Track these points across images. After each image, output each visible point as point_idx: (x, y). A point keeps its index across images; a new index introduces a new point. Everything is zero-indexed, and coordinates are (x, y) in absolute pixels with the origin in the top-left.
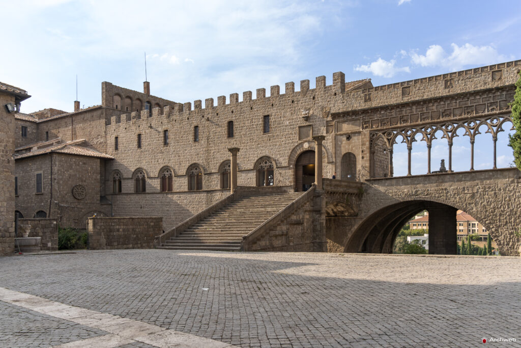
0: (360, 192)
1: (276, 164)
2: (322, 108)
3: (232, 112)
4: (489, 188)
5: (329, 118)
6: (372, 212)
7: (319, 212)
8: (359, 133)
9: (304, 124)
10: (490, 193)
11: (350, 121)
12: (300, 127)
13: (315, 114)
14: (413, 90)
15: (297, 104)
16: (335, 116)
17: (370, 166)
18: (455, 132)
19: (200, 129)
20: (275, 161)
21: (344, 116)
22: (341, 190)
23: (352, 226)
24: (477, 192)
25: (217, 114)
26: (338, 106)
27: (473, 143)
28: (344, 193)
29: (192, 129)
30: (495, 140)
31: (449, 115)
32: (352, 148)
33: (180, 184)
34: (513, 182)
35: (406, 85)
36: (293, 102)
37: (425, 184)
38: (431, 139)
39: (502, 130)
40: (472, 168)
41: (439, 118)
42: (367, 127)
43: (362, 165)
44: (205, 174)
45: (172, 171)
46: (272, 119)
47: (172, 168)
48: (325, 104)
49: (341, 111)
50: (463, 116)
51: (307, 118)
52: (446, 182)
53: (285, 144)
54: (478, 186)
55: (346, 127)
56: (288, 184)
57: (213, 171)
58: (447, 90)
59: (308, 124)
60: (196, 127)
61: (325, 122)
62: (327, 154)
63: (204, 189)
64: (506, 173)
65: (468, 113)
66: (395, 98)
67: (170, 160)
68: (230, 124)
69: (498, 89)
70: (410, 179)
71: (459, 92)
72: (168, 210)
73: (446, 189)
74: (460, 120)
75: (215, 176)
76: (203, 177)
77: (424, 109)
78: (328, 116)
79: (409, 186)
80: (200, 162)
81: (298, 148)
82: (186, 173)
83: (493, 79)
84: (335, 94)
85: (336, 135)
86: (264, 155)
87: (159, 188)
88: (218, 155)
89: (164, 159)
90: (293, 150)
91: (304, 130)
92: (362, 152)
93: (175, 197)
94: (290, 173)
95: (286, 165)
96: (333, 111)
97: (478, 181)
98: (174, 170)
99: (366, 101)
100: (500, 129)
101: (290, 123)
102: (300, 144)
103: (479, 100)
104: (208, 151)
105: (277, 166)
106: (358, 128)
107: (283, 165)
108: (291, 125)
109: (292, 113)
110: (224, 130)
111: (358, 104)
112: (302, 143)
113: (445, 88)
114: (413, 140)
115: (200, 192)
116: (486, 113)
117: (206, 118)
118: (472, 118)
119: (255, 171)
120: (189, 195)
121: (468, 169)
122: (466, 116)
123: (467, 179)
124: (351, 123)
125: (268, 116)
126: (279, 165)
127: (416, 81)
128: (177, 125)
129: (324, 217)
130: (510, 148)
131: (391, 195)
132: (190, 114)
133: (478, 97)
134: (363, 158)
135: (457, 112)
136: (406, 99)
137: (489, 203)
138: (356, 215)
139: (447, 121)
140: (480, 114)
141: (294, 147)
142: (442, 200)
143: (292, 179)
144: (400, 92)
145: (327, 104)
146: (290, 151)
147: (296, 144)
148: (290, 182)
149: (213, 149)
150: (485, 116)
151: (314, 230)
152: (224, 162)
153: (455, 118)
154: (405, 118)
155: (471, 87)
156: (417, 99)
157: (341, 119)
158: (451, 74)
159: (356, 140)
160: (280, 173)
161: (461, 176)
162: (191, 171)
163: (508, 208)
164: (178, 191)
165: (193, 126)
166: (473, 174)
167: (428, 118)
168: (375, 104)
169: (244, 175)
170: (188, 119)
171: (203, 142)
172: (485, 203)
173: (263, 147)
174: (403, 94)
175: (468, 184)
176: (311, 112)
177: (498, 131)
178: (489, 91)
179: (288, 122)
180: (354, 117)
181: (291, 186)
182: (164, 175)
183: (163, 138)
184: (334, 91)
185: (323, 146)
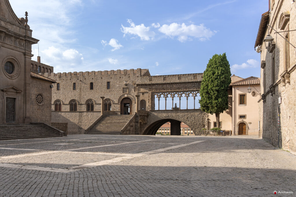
0: (148, 115)
1: (113, 102)
2: (133, 82)
3: (92, 79)
4: (193, 115)
5: (136, 86)
6: (152, 123)
7: (137, 122)
8: (147, 92)
9: (125, 87)
10: (193, 117)
11: (144, 87)
12: (123, 88)
13: (130, 83)
14: (167, 79)
15: (122, 79)
16: (138, 85)
17: (151, 105)
18: (182, 95)
19: (77, 84)
21: (141, 86)
22: (143, 114)
23: (144, 128)
24: (189, 117)
25: (85, 79)
26: (139, 81)
27: (187, 100)
28: (143, 116)
29: (72, 84)
30: (195, 99)
31: (180, 89)
32: (144, 98)
33: (66, 108)
34: (200, 114)
35: (165, 77)
36: (120, 78)
37: (171, 113)
38: (174, 97)
39: (197, 96)
40: (187, 108)
41: (176, 90)
42: (150, 91)
43: (148, 105)
44: (79, 104)
45: (61, 102)
46: (111, 84)
47: (61, 101)
48: (133, 80)
49: (140, 83)
50: (184, 90)
51: (126, 85)
52: (179, 113)
53: (117, 94)
54: (189, 115)
55: (142, 90)
56: (118, 110)
57: (83, 103)
58: (179, 80)
59: (126, 87)
60: (74, 84)
61: (134, 87)
63: (78, 110)
64: (198, 111)
65: (186, 89)
66: (161, 81)
67: (60, 97)
68: (92, 84)
69: (195, 82)
70: (166, 111)
71: (183, 81)
72: (59, 120)
73: (178, 115)
74: (183, 91)
75: (84, 106)
76: (77, 106)
77: (171, 86)
78: (135, 85)
79: (166, 114)
80: (76, 99)
81: (122, 96)
82: (69, 103)
83: (194, 78)
84: (138, 77)
85: (138, 93)
86: (107, 98)
87: (54, 109)
88: (85, 97)
89: (57, 96)
90: (120, 97)
91: (125, 89)
92: (148, 100)
93: (63, 114)
94: (118, 106)
95: (117, 103)
96: (137, 83)
97: (189, 113)
98: (62, 102)
99: (150, 81)
100: (196, 96)
103: (190, 85)
104: (80, 95)
106: (147, 90)
107: (116, 103)
108: (119, 87)
109: (120, 82)
110: (89, 86)
111: (147, 82)
112: (124, 94)
113: (178, 79)
114: (167, 97)
115: (76, 112)
116: (192, 90)
117: (79, 80)
118: (187, 91)
120: (71, 113)
121: (186, 109)
122: (185, 90)
123: (186, 112)
125: (109, 82)
127: (168, 76)
128: (64, 82)
129: (139, 124)
130: (199, 104)
131: (159, 116)
132: (71, 77)
133: (189, 84)
134: (149, 102)
135: (182, 88)
136: (165, 82)
137: (192, 121)
138: (146, 124)
139: (179, 91)
140: (190, 90)
142: (177, 119)
143: (119, 109)
144: (163, 79)
145: (135, 80)
146: (119, 97)
148: (119, 110)
149: (83, 94)
150: (191, 91)
151: (136, 129)
152: (88, 100)
153: (182, 90)
154: (165, 89)
155: (187, 80)
156: (169, 82)
157: (140, 87)
158: (181, 75)
159: (146, 95)
160: (114, 106)
161: (183, 111)
162: (71, 103)
163: (199, 122)
164: (64, 111)
165: (73, 83)
166: (188, 111)
167: (172, 89)
168: (153, 82)
169: (97, 106)
170: (70, 79)
171: (78, 90)
172: (191, 121)
173: (107, 95)
174: (164, 80)
175: (186, 114)
176: (128, 82)
177: (195, 96)
178: (193, 82)
180: (145, 86)
181: (119, 111)
182: (57, 103)
183: (56, 87)
184: (137, 75)
185: (133, 96)
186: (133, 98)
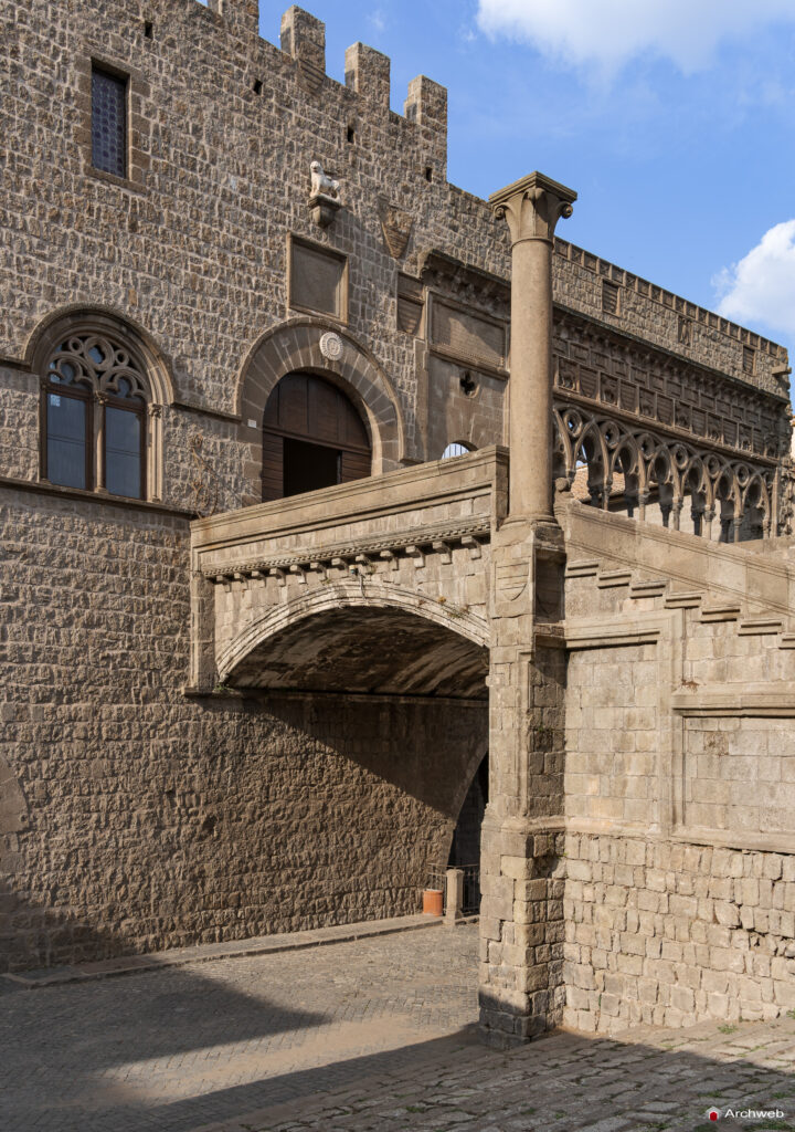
1: (172, 380)
2: (383, 207)
5: (409, 268)
8: (500, 379)
9: (311, 237)
11: (477, 315)
12: (296, 242)
13: (357, 213)
14: (624, 302)
15: (279, 111)
16: (439, 268)
20: (167, 359)
21: (463, 286)
26: (437, 231)
32: (478, 427)
35: (609, 277)
36: (257, 87)
41: (669, 422)
50: (706, 440)
51: (332, 214)
53: (223, 292)
55: (461, 337)
58: (681, 348)
59: (324, 241)
61: (392, 272)
62: (404, 420)
65: (714, 432)
77: (647, 377)
78: (402, 256)
81: (285, 343)
83: (744, 365)
84: (428, 174)
85: (433, 353)
86: (98, 299)
90: (267, 344)
91: (308, 264)
94: (245, 456)
95: (229, 406)
96: (422, 242)
101: (244, 190)
102: (297, 325)
103: (729, 408)
105: (177, 395)
106: (495, 358)
107: (212, 403)
108: (247, 206)
109: (254, 148)
112: (303, 324)
113: (679, 338)
116: (736, 448)
119: (34, 380)
122: (710, 440)
124: (477, 325)
125: (122, 76)
126: (186, 394)
127: (629, 278)
133: (727, 396)
135: (698, 420)
140: (728, 446)
141: (265, 330)
144: (598, 289)
145: (401, 198)
146: (253, 344)
147: (277, 322)
150: (732, 456)
153: (695, 437)
154: (612, 385)
155: (715, 365)
157: (447, 294)
159: (487, 398)
173: (89, 248)
174: (604, 302)
179: (234, 183)
180: (489, 308)
184: (425, 153)
185: (389, 379)
186: (384, 402)
